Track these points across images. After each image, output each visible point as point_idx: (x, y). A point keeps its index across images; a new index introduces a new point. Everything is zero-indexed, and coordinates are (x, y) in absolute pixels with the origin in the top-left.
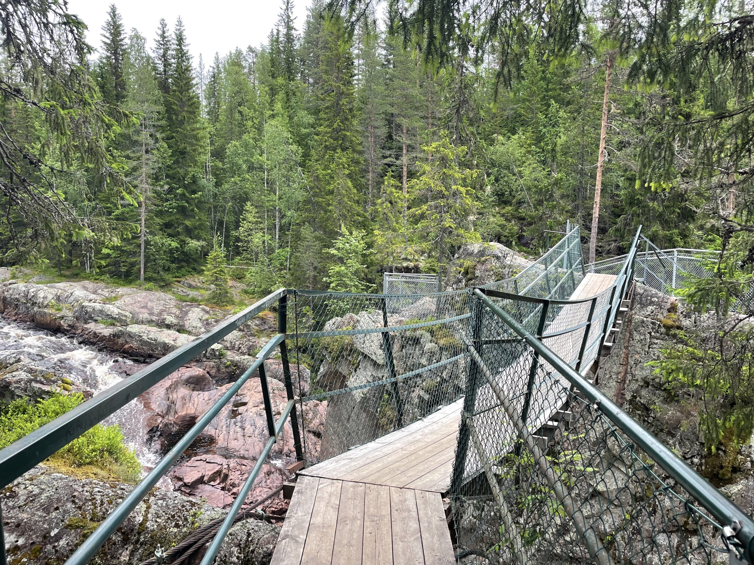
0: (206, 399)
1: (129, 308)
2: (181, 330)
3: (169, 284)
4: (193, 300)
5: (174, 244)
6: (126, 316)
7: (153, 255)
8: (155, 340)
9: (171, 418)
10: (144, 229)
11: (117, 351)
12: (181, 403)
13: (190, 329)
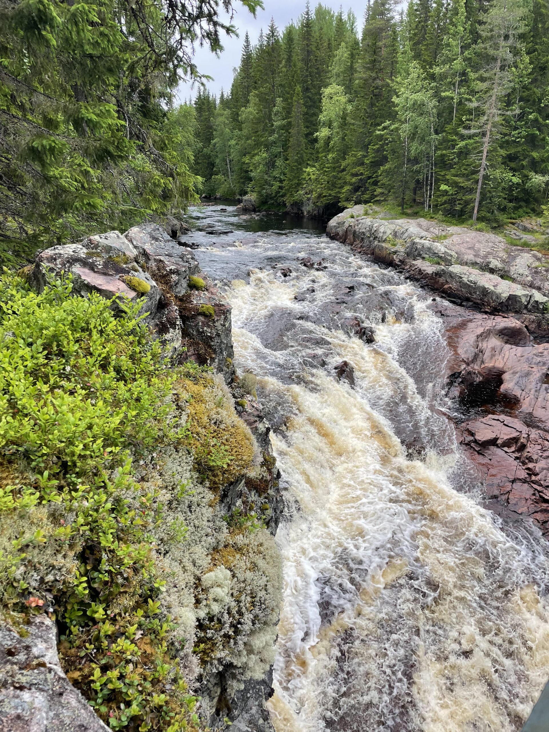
0: (519, 355)
1: (456, 248)
2: (505, 275)
3: (502, 226)
4: (526, 245)
5: (515, 180)
6: (451, 256)
7: (490, 192)
8: (475, 283)
9: (476, 367)
10: (484, 162)
11: (437, 289)
12: (490, 354)
13: (515, 276)
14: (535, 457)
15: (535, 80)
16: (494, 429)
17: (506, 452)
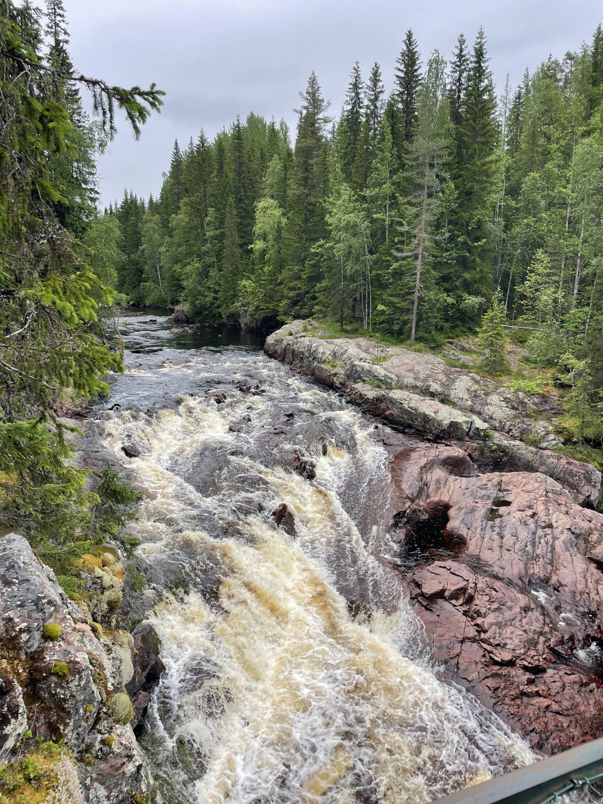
0: (463, 487)
1: (396, 370)
2: (445, 400)
3: (441, 345)
4: (464, 366)
5: (450, 300)
6: (392, 379)
7: (426, 313)
8: (416, 410)
9: (421, 503)
10: (418, 284)
11: (378, 415)
12: (434, 487)
13: (456, 400)
14: (483, 611)
15: (461, 205)
16: (441, 579)
17: (454, 606)
